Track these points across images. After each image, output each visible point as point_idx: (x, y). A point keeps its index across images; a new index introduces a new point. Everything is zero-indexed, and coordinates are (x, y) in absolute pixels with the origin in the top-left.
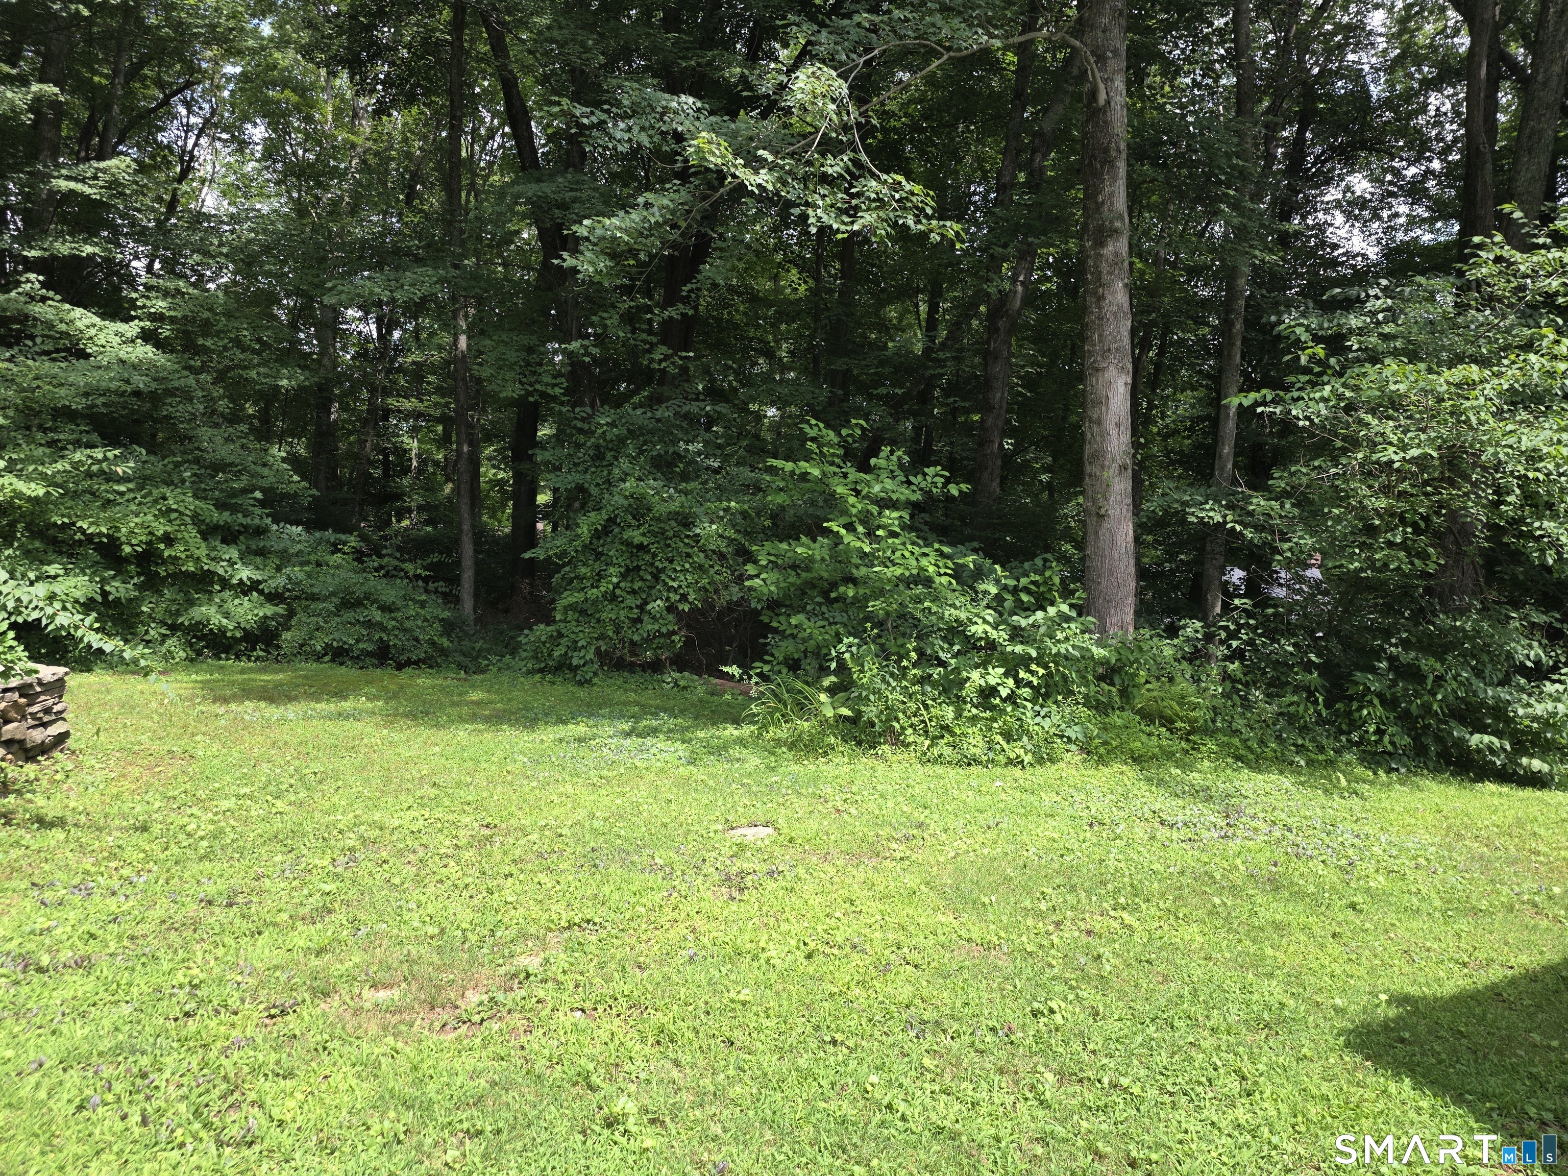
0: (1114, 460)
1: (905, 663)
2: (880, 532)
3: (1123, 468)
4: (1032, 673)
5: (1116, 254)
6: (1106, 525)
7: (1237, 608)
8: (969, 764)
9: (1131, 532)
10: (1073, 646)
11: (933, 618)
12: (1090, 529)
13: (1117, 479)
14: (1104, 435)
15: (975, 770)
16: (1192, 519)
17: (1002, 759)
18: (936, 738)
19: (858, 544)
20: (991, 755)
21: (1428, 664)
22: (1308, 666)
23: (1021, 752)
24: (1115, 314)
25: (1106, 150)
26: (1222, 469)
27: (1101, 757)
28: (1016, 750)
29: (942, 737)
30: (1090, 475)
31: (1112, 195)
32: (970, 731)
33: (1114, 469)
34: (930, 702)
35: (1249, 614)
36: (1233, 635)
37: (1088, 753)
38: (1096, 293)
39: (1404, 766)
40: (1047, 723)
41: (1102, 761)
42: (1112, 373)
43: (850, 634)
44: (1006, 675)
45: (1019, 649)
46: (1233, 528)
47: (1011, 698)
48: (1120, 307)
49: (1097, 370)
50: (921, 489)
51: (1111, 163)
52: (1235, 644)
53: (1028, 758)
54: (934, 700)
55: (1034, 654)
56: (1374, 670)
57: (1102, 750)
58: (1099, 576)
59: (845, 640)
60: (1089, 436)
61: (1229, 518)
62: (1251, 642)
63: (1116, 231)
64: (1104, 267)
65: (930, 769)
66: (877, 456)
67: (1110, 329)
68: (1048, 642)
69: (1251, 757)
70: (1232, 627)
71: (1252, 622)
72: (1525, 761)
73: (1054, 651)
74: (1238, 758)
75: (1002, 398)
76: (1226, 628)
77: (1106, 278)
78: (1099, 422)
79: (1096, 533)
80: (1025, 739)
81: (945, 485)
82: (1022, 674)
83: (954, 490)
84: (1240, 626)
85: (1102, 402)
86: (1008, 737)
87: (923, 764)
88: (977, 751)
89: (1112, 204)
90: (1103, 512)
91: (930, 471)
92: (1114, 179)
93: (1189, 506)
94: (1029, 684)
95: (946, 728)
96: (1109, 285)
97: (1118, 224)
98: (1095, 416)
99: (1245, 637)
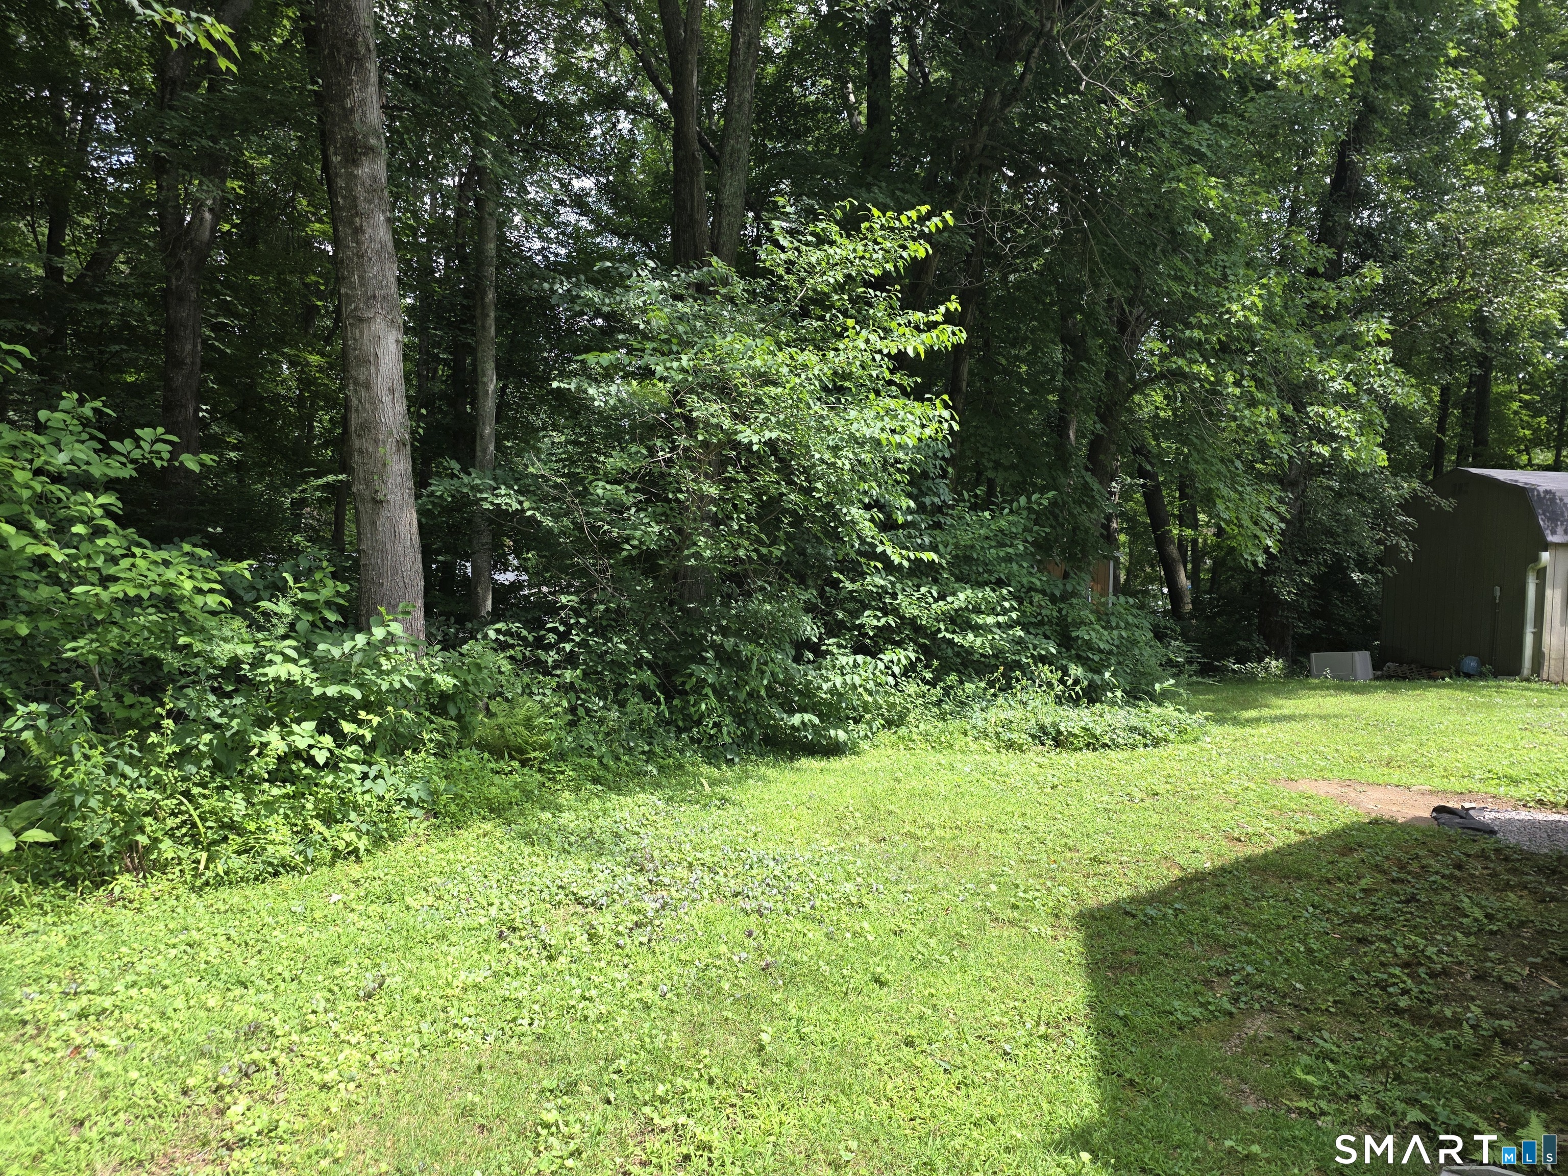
0: (391, 434)
1: (153, 738)
2: (79, 529)
3: (401, 443)
4: (360, 723)
5: (374, 179)
6: (384, 513)
7: (563, 607)
8: (276, 874)
9: (415, 522)
10: (409, 677)
11: (198, 661)
12: (365, 519)
13: (396, 457)
14: (375, 402)
15: (285, 880)
16: (487, 506)
17: (327, 854)
18: (214, 843)
19: (40, 550)
20: (310, 853)
21: (746, 649)
22: (640, 663)
23: (352, 836)
24: (378, 253)
25: (352, 43)
26: (485, 451)
27: (454, 816)
28: (344, 835)
29: (225, 839)
30: (361, 451)
31: (363, 102)
32: (270, 822)
33: (391, 442)
34: (196, 791)
35: (577, 613)
36: (564, 637)
37: (435, 816)
38: (351, 223)
39: (738, 755)
40: (380, 788)
41: (458, 824)
42: (379, 326)
43: (28, 699)
44: (320, 731)
45: (332, 691)
46: (533, 516)
47: (332, 765)
48: (383, 246)
49: (361, 320)
50: (132, 461)
51: (361, 62)
52: (568, 647)
53: (363, 844)
54: (204, 785)
55: (357, 695)
56: (703, 661)
57: (453, 808)
58: (380, 575)
59: (21, 709)
60: (355, 402)
61: (526, 505)
62: (583, 644)
63: (372, 149)
64: (361, 195)
65: (210, 895)
66: (53, 408)
67: (373, 271)
68: (370, 675)
69: (610, 777)
70: (562, 629)
71: (582, 621)
72: (832, 733)
73: (385, 686)
74: (596, 781)
75: (194, 351)
76: (554, 630)
77: (363, 206)
78: (367, 386)
79: (374, 523)
80: (353, 815)
81: (174, 455)
82: (348, 727)
83: (190, 462)
84: (569, 627)
85: (369, 361)
86: (328, 818)
87: (198, 891)
88: (286, 852)
89: (364, 114)
90: (380, 496)
91: (146, 433)
92: (365, 84)
93: (481, 492)
94: (357, 740)
95: (233, 827)
96: (368, 216)
97: (373, 141)
98: (362, 378)
99: (577, 639)
